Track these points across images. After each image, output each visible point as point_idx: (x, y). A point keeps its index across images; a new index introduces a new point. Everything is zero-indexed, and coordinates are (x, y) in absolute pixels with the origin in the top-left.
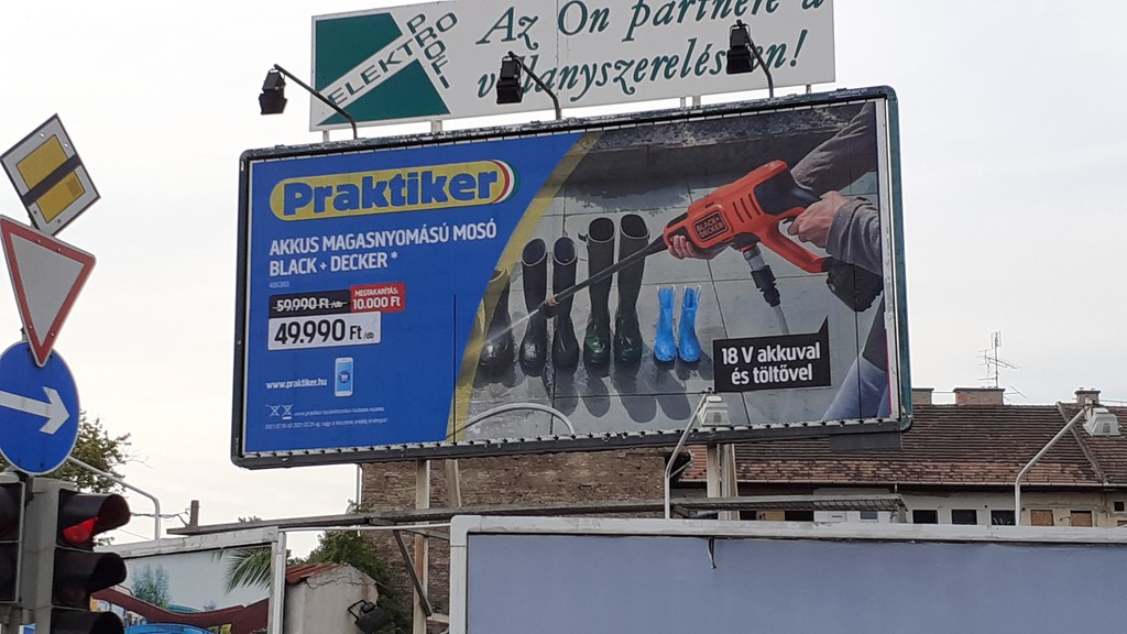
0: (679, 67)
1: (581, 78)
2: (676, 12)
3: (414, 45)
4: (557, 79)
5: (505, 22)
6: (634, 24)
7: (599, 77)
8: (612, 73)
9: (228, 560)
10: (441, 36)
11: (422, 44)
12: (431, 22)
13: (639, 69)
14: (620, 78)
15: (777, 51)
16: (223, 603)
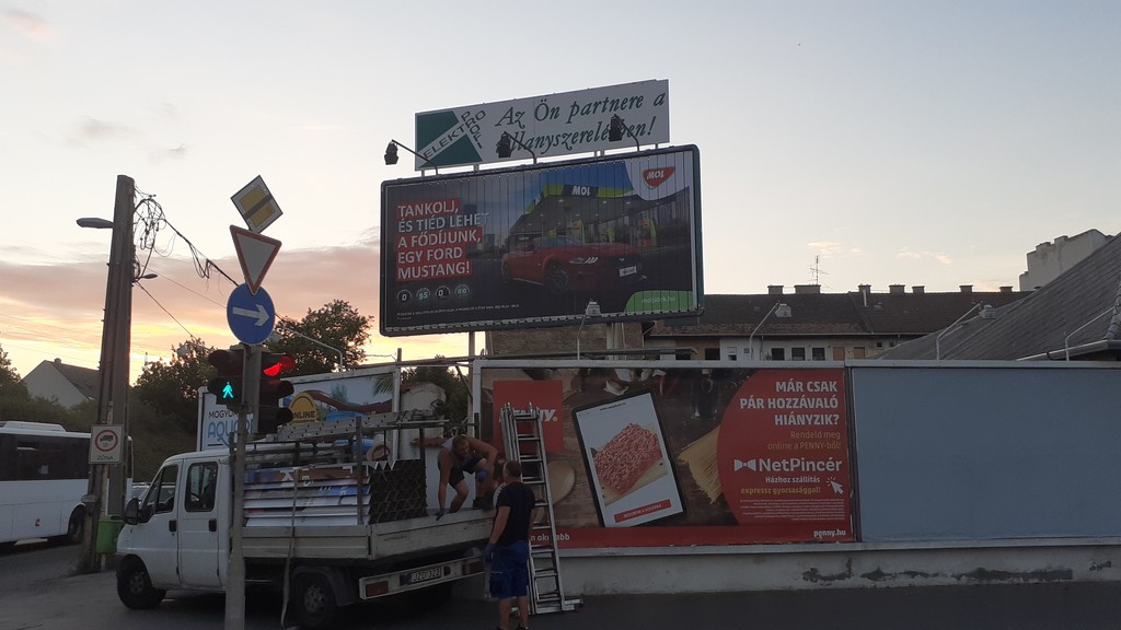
0: (594, 136)
1: (546, 142)
2: (592, 109)
3: (465, 127)
4: (534, 143)
5: (509, 115)
6: (571, 115)
7: (555, 142)
8: (561, 140)
9: (374, 380)
10: (478, 122)
11: (468, 126)
12: (473, 115)
13: (574, 137)
14: (565, 142)
15: (641, 128)
16: (373, 401)
